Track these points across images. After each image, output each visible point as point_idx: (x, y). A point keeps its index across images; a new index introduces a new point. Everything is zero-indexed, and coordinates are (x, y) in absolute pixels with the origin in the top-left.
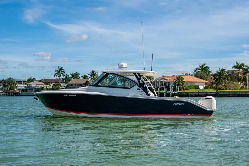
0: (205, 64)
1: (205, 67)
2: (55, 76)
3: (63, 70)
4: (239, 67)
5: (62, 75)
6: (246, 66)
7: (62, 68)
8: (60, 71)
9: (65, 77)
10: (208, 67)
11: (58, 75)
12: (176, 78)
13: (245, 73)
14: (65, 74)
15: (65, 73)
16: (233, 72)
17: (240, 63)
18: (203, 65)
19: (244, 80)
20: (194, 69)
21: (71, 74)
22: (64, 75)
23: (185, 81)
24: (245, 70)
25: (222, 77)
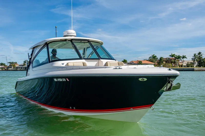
0: (154, 55)
1: (155, 56)
4: (172, 56)
6: (176, 56)
10: (156, 56)
12: (138, 62)
13: (175, 59)
16: (169, 59)
17: (173, 54)
18: (153, 55)
19: (175, 63)
20: (149, 57)
23: (143, 63)
24: (176, 57)
25: (161, 61)
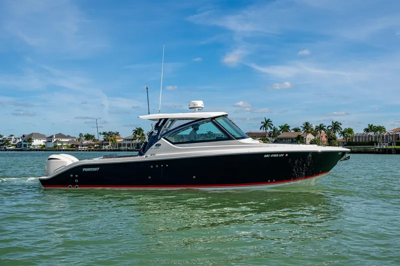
2: (261, 129)
3: (270, 122)
5: (269, 128)
7: (269, 120)
8: (267, 124)
9: (272, 130)
11: (265, 128)
14: (273, 127)
15: (273, 125)
21: (280, 127)
22: (271, 128)
